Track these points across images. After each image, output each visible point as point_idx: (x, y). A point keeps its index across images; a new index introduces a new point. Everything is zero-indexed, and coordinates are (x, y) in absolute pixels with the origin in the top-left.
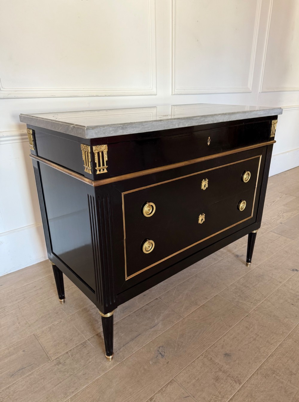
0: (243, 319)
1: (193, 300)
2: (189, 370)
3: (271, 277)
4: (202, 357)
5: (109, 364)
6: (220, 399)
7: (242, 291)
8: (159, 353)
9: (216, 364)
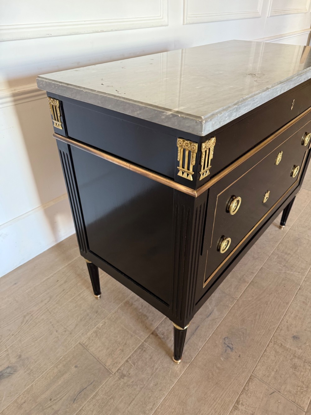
0: (297, 293)
1: (240, 277)
2: (264, 362)
3: (308, 240)
4: (272, 344)
5: (178, 367)
6: (305, 389)
7: (285, 260)
8: (226, 346)
9: (289, 349)
